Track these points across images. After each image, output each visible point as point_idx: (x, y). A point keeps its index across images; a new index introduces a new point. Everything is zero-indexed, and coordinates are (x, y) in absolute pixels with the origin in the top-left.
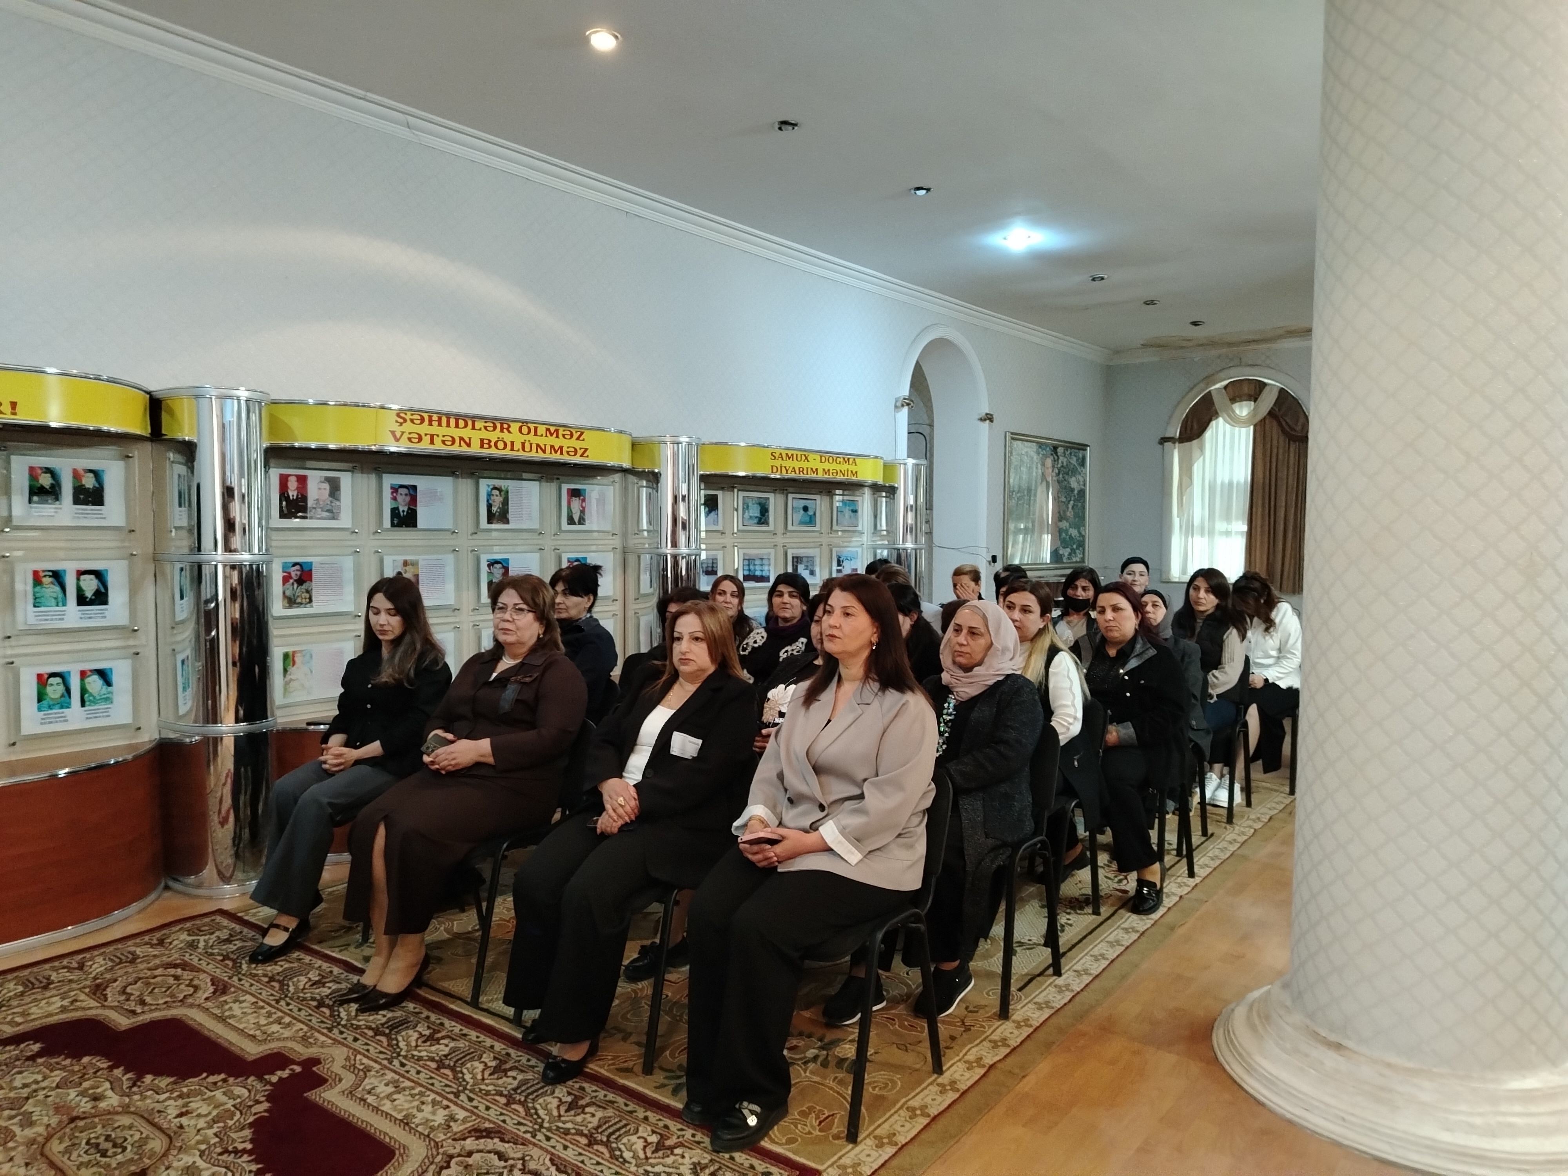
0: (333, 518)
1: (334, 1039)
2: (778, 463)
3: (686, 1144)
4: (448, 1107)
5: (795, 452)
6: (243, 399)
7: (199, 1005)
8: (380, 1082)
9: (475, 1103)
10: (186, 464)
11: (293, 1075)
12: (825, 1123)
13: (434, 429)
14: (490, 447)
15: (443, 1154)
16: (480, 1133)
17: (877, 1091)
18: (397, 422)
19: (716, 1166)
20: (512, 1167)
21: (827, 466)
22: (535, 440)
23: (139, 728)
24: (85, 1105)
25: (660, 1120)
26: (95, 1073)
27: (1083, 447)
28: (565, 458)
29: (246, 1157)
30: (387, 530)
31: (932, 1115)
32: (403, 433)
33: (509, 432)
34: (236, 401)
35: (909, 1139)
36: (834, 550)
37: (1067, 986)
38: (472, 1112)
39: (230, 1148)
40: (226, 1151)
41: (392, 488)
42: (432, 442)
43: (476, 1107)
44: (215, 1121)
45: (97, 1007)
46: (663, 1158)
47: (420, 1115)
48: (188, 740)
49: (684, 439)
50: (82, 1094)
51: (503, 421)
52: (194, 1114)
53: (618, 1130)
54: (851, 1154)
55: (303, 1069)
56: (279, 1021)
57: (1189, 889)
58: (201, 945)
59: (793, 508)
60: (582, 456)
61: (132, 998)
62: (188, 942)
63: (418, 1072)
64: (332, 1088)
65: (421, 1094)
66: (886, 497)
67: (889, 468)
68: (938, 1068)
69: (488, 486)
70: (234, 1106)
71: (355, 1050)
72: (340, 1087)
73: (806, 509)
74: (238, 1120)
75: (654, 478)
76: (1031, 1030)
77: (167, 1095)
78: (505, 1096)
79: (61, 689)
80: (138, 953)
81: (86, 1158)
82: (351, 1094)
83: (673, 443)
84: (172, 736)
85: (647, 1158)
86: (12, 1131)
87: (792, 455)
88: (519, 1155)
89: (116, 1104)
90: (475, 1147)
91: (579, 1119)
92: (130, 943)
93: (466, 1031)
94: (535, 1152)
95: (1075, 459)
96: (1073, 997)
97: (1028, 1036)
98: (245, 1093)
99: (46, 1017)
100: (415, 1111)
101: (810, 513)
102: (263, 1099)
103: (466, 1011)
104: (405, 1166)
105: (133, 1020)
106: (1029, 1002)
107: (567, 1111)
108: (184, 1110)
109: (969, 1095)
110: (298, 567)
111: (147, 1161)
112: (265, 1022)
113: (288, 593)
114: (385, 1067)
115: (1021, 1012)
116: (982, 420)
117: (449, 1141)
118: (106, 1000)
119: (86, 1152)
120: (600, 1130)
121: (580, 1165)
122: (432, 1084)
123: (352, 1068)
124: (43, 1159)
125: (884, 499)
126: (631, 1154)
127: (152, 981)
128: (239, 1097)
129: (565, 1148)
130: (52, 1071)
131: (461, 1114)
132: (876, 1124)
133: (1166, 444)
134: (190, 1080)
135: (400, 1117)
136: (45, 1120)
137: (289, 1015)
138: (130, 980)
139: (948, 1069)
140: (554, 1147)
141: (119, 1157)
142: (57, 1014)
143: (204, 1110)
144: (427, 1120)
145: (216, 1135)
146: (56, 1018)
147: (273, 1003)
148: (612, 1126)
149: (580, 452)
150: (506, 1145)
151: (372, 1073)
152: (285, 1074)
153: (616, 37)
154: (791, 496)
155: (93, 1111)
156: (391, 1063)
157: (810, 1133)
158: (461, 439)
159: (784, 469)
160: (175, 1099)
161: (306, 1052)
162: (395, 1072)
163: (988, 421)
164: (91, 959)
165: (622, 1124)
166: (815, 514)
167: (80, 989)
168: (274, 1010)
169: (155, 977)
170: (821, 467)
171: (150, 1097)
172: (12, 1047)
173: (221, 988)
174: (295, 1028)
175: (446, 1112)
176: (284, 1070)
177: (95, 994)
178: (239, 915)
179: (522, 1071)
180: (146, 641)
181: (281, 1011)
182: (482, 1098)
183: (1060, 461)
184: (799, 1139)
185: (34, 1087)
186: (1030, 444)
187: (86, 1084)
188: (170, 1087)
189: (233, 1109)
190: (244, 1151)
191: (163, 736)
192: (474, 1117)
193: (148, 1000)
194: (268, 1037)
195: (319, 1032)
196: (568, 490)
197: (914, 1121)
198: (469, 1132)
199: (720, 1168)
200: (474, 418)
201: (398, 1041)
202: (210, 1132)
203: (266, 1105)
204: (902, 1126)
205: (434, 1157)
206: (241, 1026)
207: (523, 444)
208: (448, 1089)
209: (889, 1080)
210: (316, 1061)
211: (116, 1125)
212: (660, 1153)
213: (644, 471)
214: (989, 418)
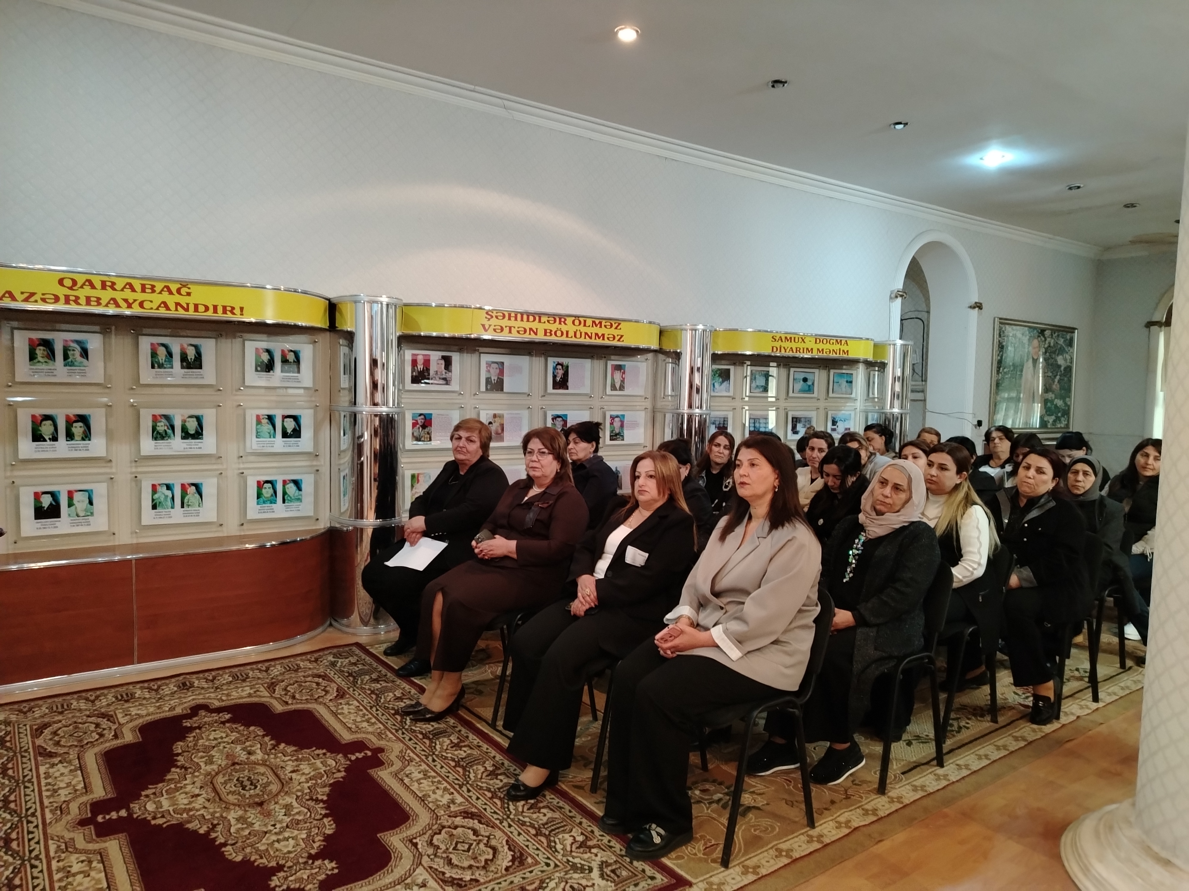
0: (447, 384)
1: (397, 738)
2: (778, 344)
3: (602, 847)
4: (453, 793)
5: (791, 336)
6: (385, 303)
7: (325, 704)
8: (416, 770)
9: (471, 794)
10: (348, 346)
11: (365, 757)
12: (709, 849)
13: (512, 323)
14: (551, 335)
15: (439, 824)
16: (467, 815)
17: (757, 833)
18: (486, 318)
19: (618, 865)
20: (480, 841)
21: (821, 346)
22: (584, 329)
23: (318, 519)
24: (243, 756)
25: (590, 826)
26: (254, 737)
27: (1072, 330)
28: (606, 342)
29: (321, 805)
30: (483, 392)
31: (794, 858)
32: (490, 326)
33: (565, 324)
34: (380, 305)
35: (769, 872)
36: (830, 413)
37: (945, 776)
38: (467, 800)
39: (314, 798)
40: (311, 799)
41: (487, 364)
42: (510, 332)
43: (470, 797)
44: (311, 779)
45: (268, 697)
46: (582, 854)
47: (433, 796)
48: (345, 529)
49: (700, 327)
50: (243, 749)
51: (561, 317)
52: (301, 772)
53: (558, 828)
54: (720, 875)
55: (372, 754)
56: (368, 721)
57: (1090, 711)
58: (339, 665)
59: (794, 379)
60: (619, 340)
61: (289, 693)
62: (332, 662)
63: (442, 767)
64: (386, 769)
65: (439, 782)
66: (878, 371)
67: (877, 347)
68: (811, 824)
69: (554, 362)
70: (325, 771)
71: (408, 746)
72: (389, 770)
73: (805, 380)
74: (324, 781)
75: (677, 356)
76: (901, 806)
77: (289, 758)
78: (492, 792)
79: (271, 491)
80: (301, 665)
81: (234, 789)
82: (396, 775)
83: (692, 330)
84: (337, 525)
85: (571, 851)
86: (200, 766)
87: (791, 338)
88: (487, 834)
89: (260, 758)
90: (461, 824)
91: (535, 816)
92: (299, 658)
93: (481, 743)
94: (498, 834)
95: (1062, 340)
96: (948, 785)
97: (896, 811)
98: (334, 763)
99: (239, 698)
100: (431, 793)
101: (809, 383)
102: (343, 769)
103: (486, 729)
104: (413, 828)
105: (285, 708)
106: (908, 784)
107: (528, 809)
108: (296, 769)
109: (829, 848)
110: (422, 417)
111: (266, 796)
112: (360, 720)
113: (415, 434)
114: (423, 760)
115: (897, 791)
116: (972, 307)
117: (446, 816)
118: (274, 692)
119: (235, 786)
120: (546, 826)
121: (525, 848)
122: (448, 777)
123: (401, 757)
124: (211, 786)
125: (877, 373)
126: (562, 847)
127: (303, 684)
128: (329, 765)
129: (519, 834)
130: (232, 732)
131: (459, 799)
132: (748, 857)
133: (1152, 328)
134: (305, 750)
135: (420, 795)
136: (219, 762)
137: (375, 717)
138: (292, 682)
139: (821, 825)
140: (511, 833)
141: (252, 791)
142: (246, 697)
143: (307, 771)
144: (437, 800)
145: (309, 787)
146: (244, 700)
147: (369, 708)
148: (554, 825)
149: (617, 338)
150: (481, 826)
151: (413, 763)
152: (360, 755)
153: (637, 31)
154: (792, 370)
155: (246, 761)
156: (426, 759)
157: (695, 854)
158: (531, 329)
159: (782, 349)
160: (293, 761)
161: (377, 742)
162: (428, 765)
163: (977, 309)
164: (274, 666)
165: (562, 824)
166: (813, 384)
167: (262, 684)
168: (367, 713)
169: (306, 682)
170: (815, 347)
171: (280, 758)
172: (216, 715)
173: (341, 694)
174: (376, 726)
175: (450, 797)
176: (361, 753)
177: (269, 688)
178: (367, 648)
179: (508, 777)
180: (324, 463)
181: (372, 714)
182: (476, 791)
183: (1047, 342)
184: (686, 857)
185: (220, 740)
186: (1018, 327)
187: (247, 744)
188: (292, 753)
189: (323, 773)
190: (322, 801)
191: (332, 525)
192: (467, 803)
193: (297, 696)
194: (359, 730)
195: (390, 731)
196: (612, 365)
197: (777, 860)
198: (461, 813)
199: (620, 868)
200: (540, 315)
201: (436, 744)
202: (306, 785)
203: (343, 774)
204: (768, 862)
205: (433, 825)
206: (344, 721)
207: (575, 333)
208: (456, 782)
209: (771, 826)
210: (381, 750)
211: (256, 772)
212: (581, 850)
213: (670, 351)
214: (978, 306)
